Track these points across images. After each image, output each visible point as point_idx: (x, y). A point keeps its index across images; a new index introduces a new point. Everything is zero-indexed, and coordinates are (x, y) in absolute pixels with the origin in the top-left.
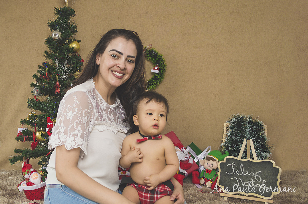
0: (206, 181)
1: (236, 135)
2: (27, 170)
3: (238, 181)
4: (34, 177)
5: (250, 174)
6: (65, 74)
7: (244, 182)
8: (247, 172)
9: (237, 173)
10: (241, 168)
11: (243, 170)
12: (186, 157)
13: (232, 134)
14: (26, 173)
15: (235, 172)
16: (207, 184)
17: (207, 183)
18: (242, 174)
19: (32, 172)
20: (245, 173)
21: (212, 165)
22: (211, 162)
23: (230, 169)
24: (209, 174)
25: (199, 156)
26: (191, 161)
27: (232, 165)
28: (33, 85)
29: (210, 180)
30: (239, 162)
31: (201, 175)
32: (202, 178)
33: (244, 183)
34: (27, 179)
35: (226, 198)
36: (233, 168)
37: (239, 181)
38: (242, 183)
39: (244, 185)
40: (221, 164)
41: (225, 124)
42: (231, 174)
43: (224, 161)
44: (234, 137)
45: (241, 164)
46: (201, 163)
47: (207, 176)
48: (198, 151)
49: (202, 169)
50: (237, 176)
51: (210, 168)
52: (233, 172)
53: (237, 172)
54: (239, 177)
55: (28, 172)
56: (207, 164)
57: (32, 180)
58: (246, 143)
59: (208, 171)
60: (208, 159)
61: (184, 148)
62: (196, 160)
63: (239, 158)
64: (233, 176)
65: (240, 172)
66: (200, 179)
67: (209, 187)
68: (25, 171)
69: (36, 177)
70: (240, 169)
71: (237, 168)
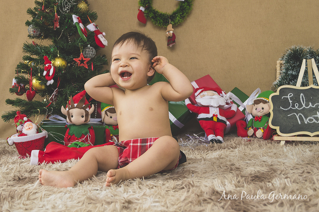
0: (256, 130)
1: (293, 70)
2: (20, 121)
3: (298, 117)
4: (28, 128)
5: (314, 107)
6: (67, 7)
7: (306, 118)
8: (310, 103)
9: (297, 107)
10: (301, 99)
11: (305, 102)
12: (227, 104)
13: (287, 69)
14: (18, 124)
15: (293, 106)
16: (257, 134)
17: (257, 132)
18: (303, 107)
19: (26, 122)
20: (307, 105)
21: (263, 109)
22: (261, 105)
23: (286, 103)
24: (260, 121)
25: (245, 103)
26: (234, 108)
27: (289, 97)
28: (28, 24)
29: (260, 129)
30: (297, 92)
31: (249, 125)
32: (250, 128)
33: (308, 119)
34: (20, 131)
35: (283, 143)
36: (290, 101)
37: (300, 117)
38: (305, 120)
39: (307, 122)
40: (273, 97)
41: (278, 62)
42: (288, 109)
43: (278, 93)
44: (290, 72)
45: (301, 94)
46: (248, 110)
47: (257, 124)
48: (243, 97)
49: (250, 118)
50: (297, 111)
51: (259, 114)
52: (291, 105)
53: (297, 105)
54: (300, 112)
55: (21, 123)
56: (256, 109)
57: (24, 131)
58: (306, 65)
59: (257, 119)
60: (257, 102)
61: (224, 93)
62: (241, 109)
63: (298, 86)
64: (291, 111)
65: (301, 106)
66: (248, 130)
67: (261, 138)
68: (17, 122)
69: (30, 127)
70: (300, 101)
71: (296, 99)
